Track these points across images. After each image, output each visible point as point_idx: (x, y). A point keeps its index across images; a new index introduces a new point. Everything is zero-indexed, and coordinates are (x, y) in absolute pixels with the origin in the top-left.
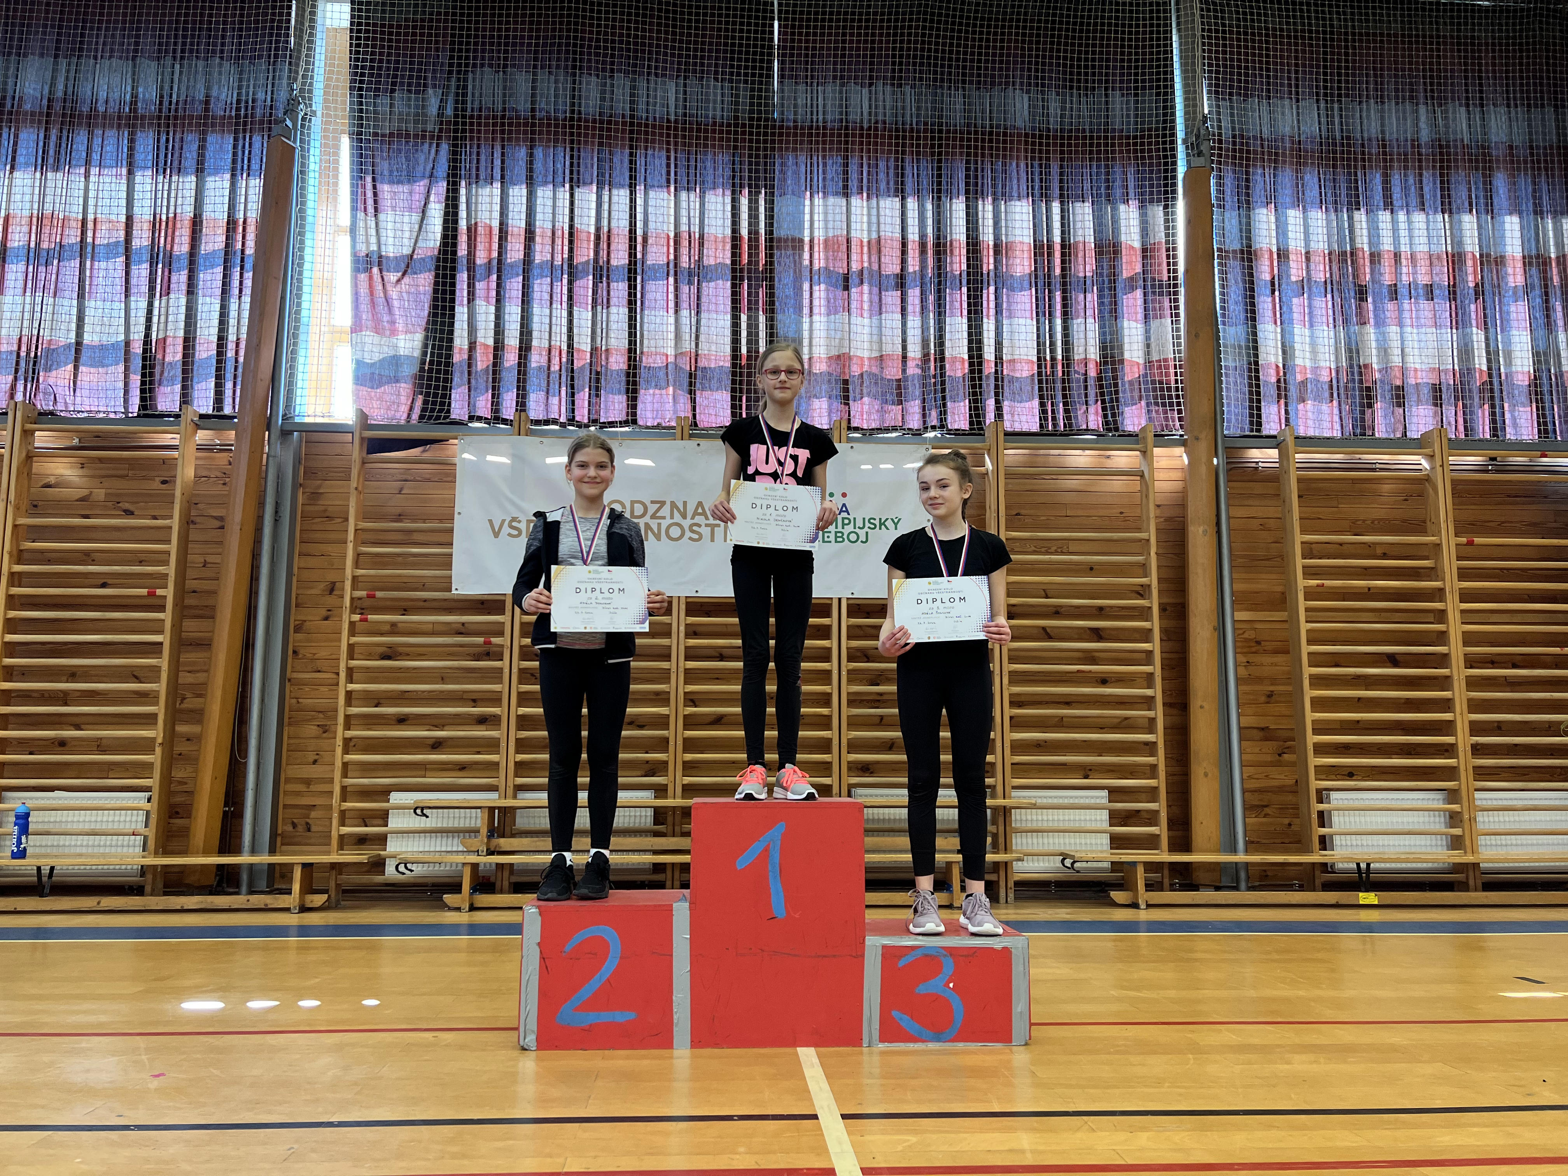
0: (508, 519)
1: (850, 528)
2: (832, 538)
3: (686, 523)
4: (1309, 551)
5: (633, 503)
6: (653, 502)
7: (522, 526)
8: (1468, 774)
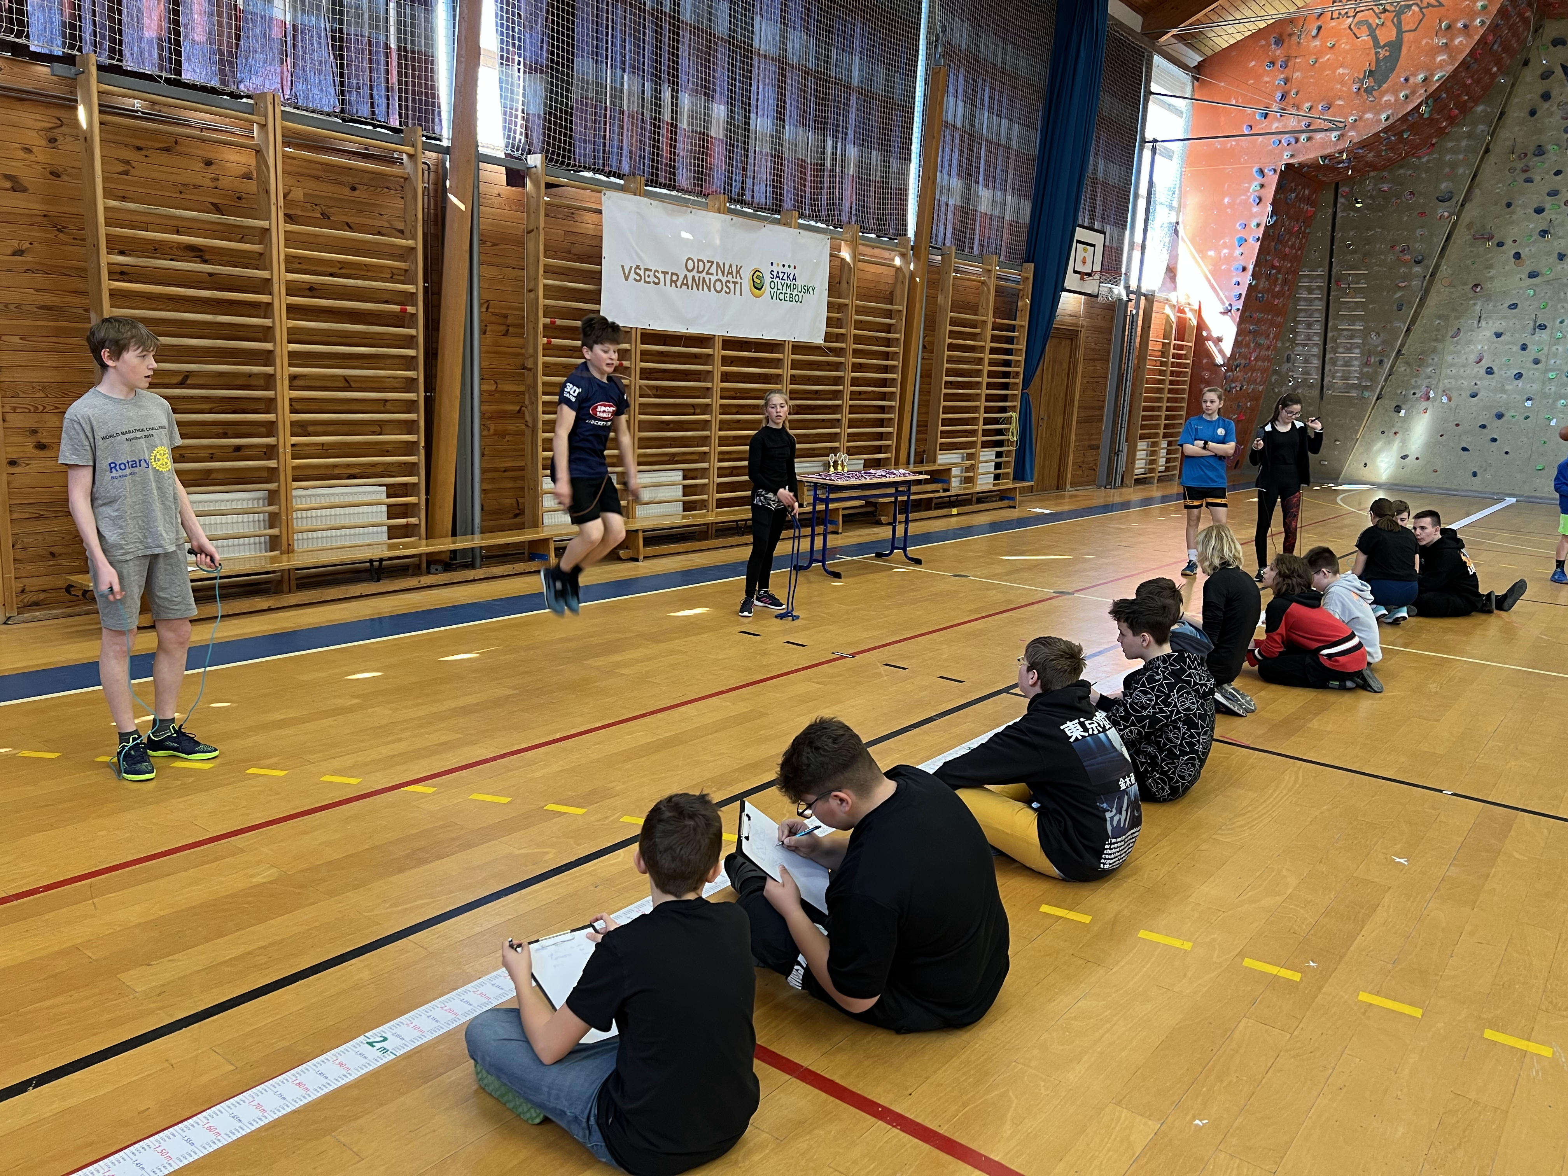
0: (634, 267)
1: (795, 292)
2: (788, 299)
3: (724, 280)
4: (953, 322)
5: (699, 260)
6: (708, 262)
7: (641, 273)
8: (979, 445)
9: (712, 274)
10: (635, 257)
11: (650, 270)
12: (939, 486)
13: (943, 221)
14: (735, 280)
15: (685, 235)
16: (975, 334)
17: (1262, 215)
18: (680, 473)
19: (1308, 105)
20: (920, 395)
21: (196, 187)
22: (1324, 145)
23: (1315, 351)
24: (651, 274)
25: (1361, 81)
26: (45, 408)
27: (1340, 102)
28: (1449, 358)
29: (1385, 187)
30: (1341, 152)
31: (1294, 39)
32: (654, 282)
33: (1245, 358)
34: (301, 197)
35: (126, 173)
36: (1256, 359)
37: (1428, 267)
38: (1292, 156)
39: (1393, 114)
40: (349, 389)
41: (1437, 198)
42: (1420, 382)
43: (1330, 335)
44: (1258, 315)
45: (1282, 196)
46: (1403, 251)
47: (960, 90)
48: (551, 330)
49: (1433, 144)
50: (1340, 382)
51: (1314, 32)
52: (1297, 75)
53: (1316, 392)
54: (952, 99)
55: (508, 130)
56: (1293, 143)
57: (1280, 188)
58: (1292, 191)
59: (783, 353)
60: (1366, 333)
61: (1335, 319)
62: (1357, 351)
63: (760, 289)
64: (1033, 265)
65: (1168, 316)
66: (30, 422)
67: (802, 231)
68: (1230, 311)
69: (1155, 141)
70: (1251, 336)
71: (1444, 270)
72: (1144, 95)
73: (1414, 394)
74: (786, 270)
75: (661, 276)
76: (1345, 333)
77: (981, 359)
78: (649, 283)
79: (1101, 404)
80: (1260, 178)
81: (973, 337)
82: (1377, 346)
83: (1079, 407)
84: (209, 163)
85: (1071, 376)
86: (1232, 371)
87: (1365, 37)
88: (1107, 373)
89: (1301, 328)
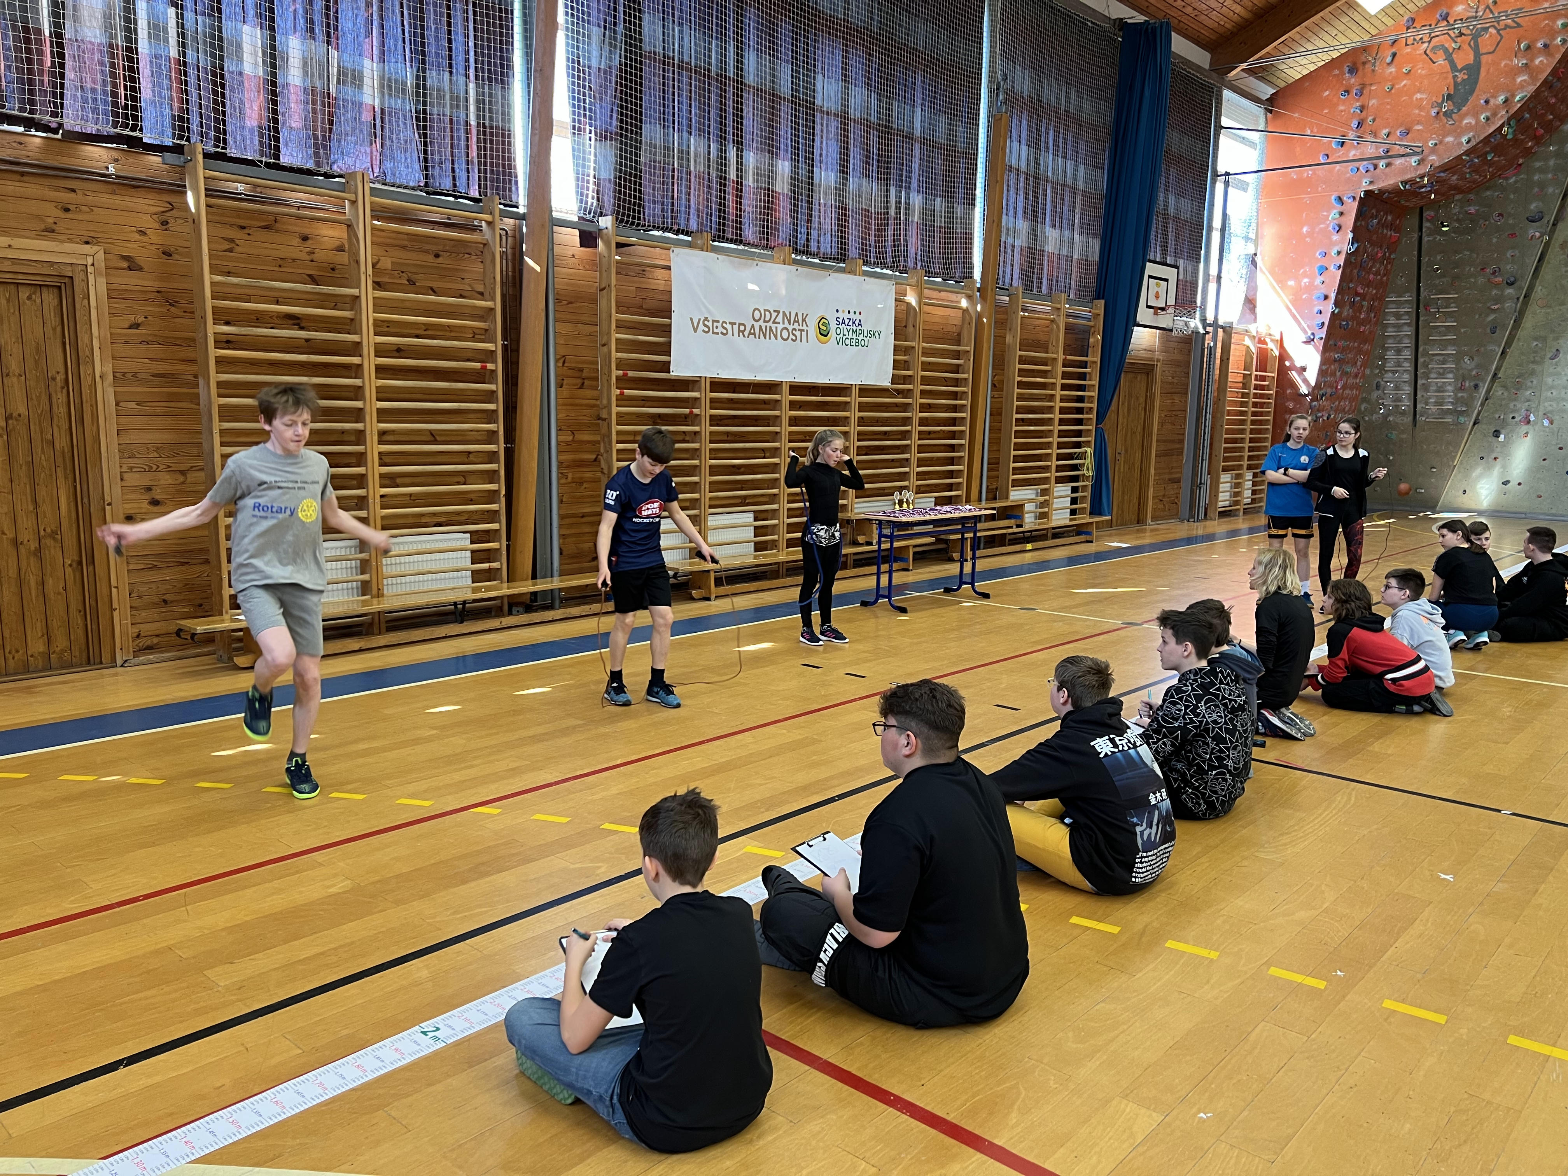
0: (702, 319)
1: (861, 337)
2: (854, 344)
3: (790, 328)
4: (1022, 360)
5: (765, 310)
6: (775, 311)
7: (710, 324)
8: (1053, 480)
9: (779, 323)
10: (703, 309)
11: (718, 322)
12: (1012, 522)
13: (1009, 262)
14: (801, 327)
15: (751, 286)
16: (1046, 372)
17: (1343, 242)
18: (751, 515)
19: (1386, 131)
20: (990, 433)
21: (294, 260)
22: (1404, 170)
23: (1406, 377)
24: (719, 325)
25: (1440, 105)
26: (158, 467)
27: (1420, 127)
28: (1549, 380)
29: (1472, 210)
30: (1422, 177)
31: (1369, 67)
32: (722, 333)
33: (1332, 387)
34: (389, 266)
35: (230, 250)
36: (1344, 387)
37: (1521, 288)
38: (1371, 182)
39: (1474, 136)
40: (435, 442)
41: (1527, 219)
42: (1519, 406)
43: (1421, 360)
44: (1342, 343)
45: (1363, 223)
46: (1494, 273)
47: (1024, 135)
48: (624, 382)
49: (1520, 165)
50: (1434, 408)
51: (1389, 59)
52: (1373, 102)
53: (1409, 419)
54: (1015, 144)
55: (581, 196)
56: (1372, 169)
57: (1360, 215)
58: (1373, 217)
59: (850, 396)
60: (1458, 358)
61: (1425, 344)
62: (1451, 375)
63: (826, 336)
64: (1103, 302)
65: (1248, 347)
66: (145, 480)
67: (866, 278)
68: (1313, 340)
69: (1227, 174)
70: (1337, 365)
71: (1539, 290)
72: (1215, 130)
73: (1513, 418)
74: (852, 316)
75: (729, 327)
76: (1437, 358)
77: (1053, 396)
78: (717, 333)
79: (1181, 437)
80: (1339, 206)
81: (1044, 374)
82: (1471, 370)
83: (1158, 441)
84: (305, 238)
85: (1148, 410)
86: (1317, 400)
87: (1441, 61)
88: (1186, 407)
89: (1390, 355)
